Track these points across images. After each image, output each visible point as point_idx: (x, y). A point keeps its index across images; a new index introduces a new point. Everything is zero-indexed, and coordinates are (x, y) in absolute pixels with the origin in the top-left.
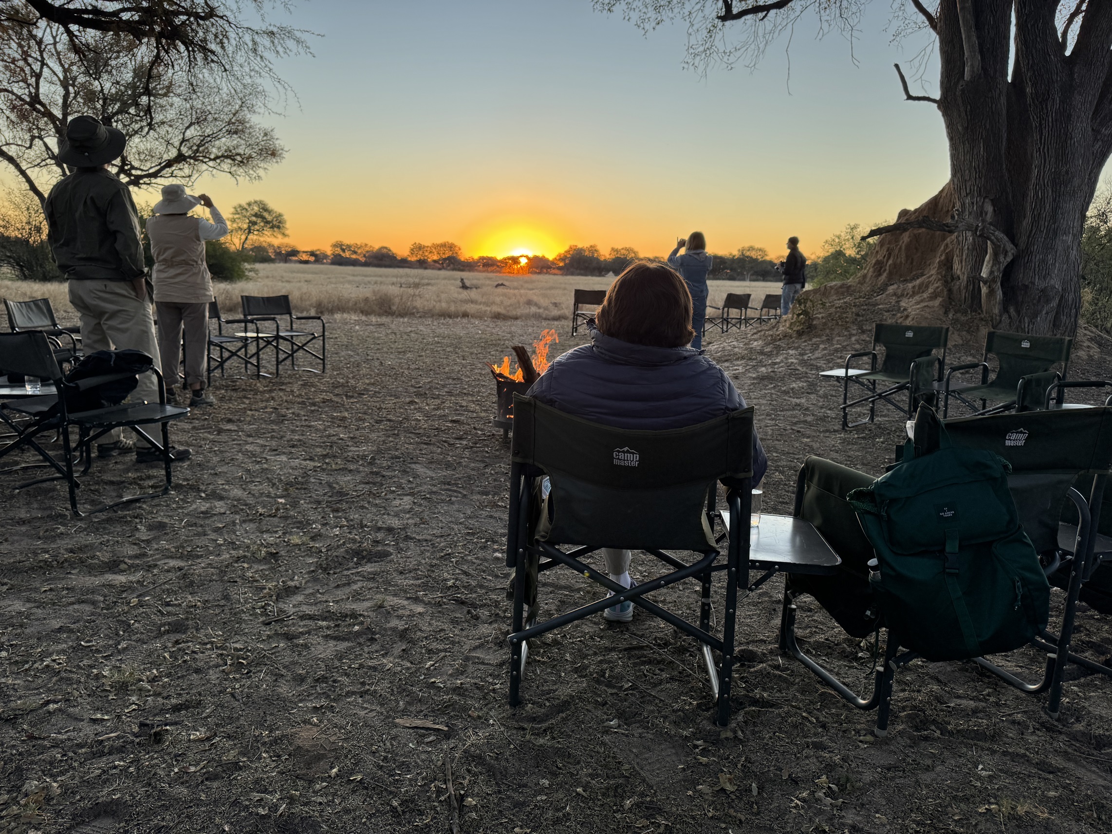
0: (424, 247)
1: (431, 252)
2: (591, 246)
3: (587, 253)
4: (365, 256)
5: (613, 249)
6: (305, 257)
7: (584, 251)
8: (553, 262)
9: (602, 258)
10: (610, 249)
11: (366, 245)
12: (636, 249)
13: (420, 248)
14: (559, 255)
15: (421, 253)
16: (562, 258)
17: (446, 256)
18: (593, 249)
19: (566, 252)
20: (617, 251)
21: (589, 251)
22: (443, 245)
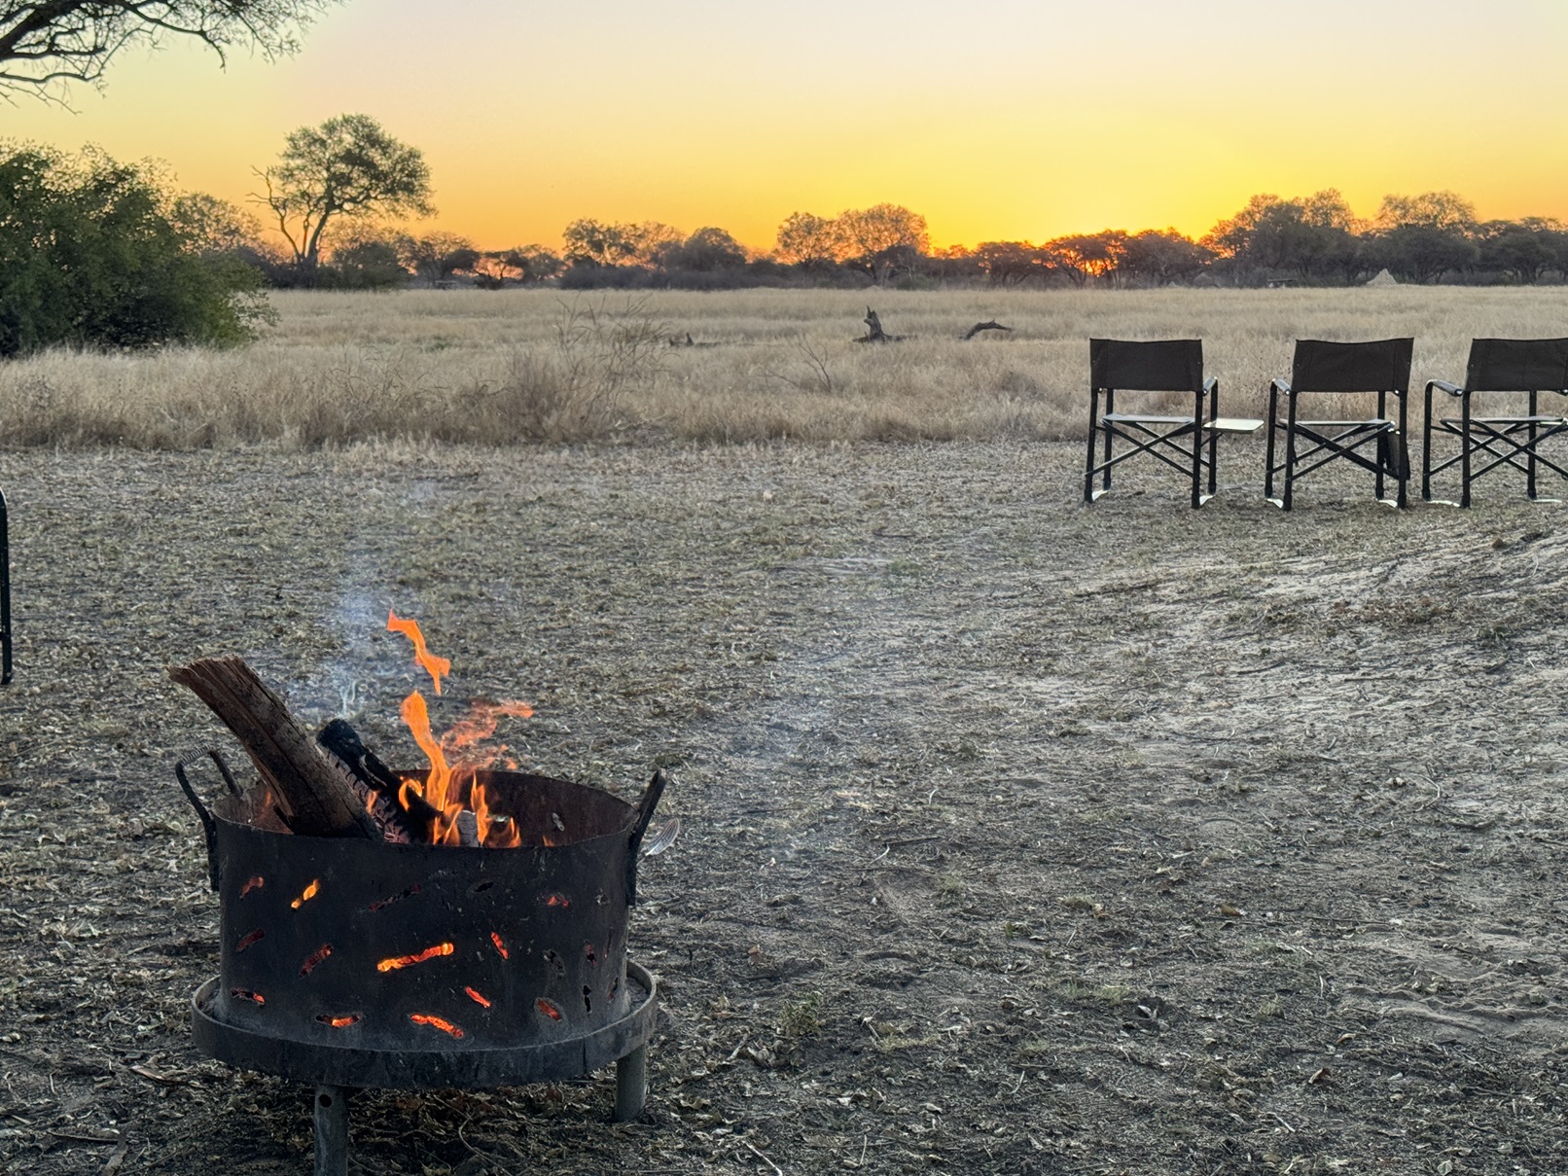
0: (821, 223)
1: (839, 238)
2: (1321, 197)
3: (1307, 217)
4: (655, 259)
5: (1389, 200)
6: (493, 269)
7: (1300, 210)
8: (1203, 251)
9: (1356, 231)
10: (1380, 202)
11: (660, 227)
12: (1466, 198)
13: (810, 227)
14: (1222, 228)
15: (811, 241)
16: (1233, 237)
17: (885, 247)
18: (1328, 206)
19: (1242, 217)
20: (1403, 206)
21: (1315, 211)
22: (876, 216)
